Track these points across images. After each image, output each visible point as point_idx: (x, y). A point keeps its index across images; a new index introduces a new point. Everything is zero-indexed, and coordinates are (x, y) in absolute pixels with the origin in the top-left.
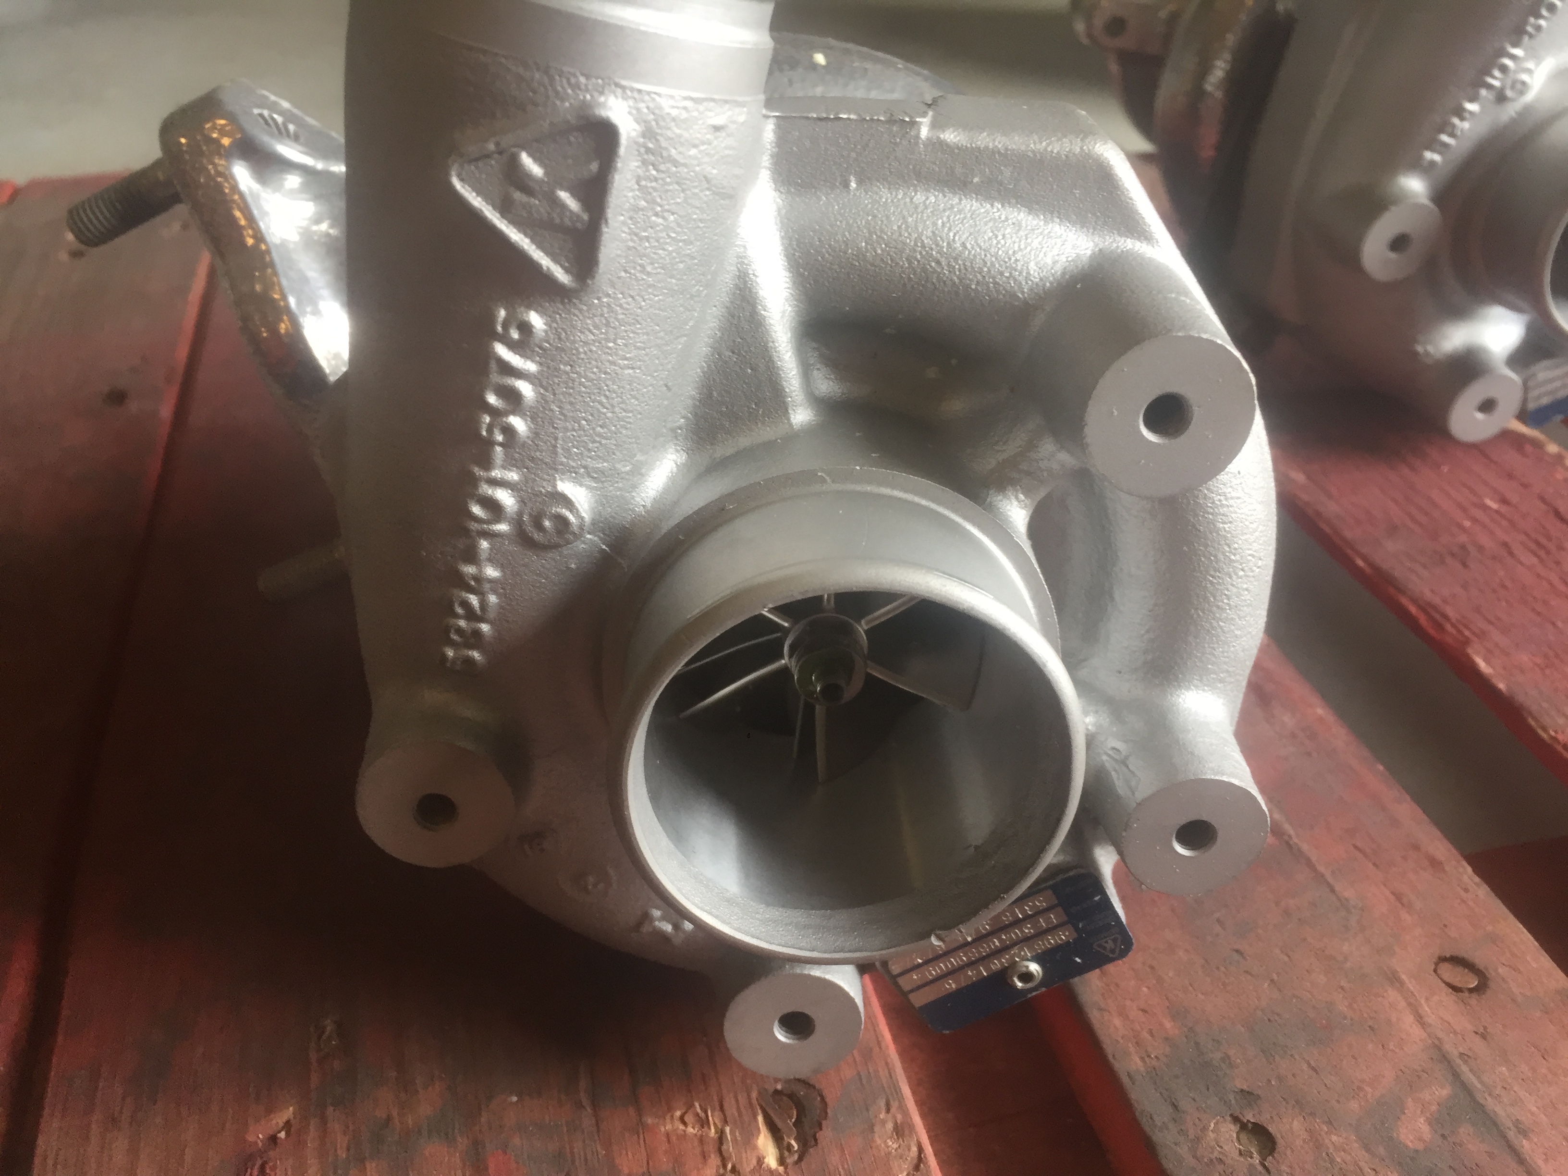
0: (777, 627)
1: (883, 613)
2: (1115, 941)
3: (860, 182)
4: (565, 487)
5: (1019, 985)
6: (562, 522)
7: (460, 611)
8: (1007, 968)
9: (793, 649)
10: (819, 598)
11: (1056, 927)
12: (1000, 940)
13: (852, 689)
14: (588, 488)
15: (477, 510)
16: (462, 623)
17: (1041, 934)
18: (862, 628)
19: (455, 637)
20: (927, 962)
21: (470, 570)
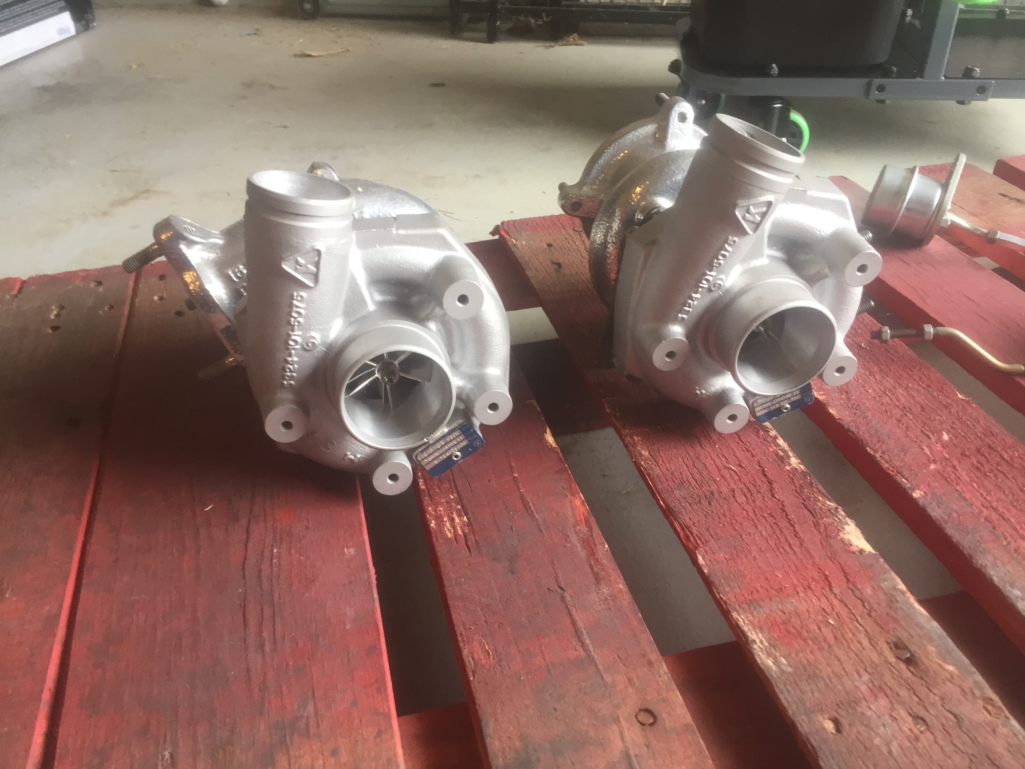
0: (373, 366)
1: (402, 358)
2: (479, 442)
3: (379, 246)
4: (313, 334)
5: (455, 459)
6: (313, 343)
7: (288, 370)
8: (451, 455)
9: (378, 371)
10: (383, 355)
11: (463, 440)
12: (448, 447)
13: (395, 380)
14: (320, 334)
15: (291, 343)
16: (288, 374)
17: (458, 443)
18: (396, 363)
19: (287, 378)
20: (428, 456)
21: (289, 359)
